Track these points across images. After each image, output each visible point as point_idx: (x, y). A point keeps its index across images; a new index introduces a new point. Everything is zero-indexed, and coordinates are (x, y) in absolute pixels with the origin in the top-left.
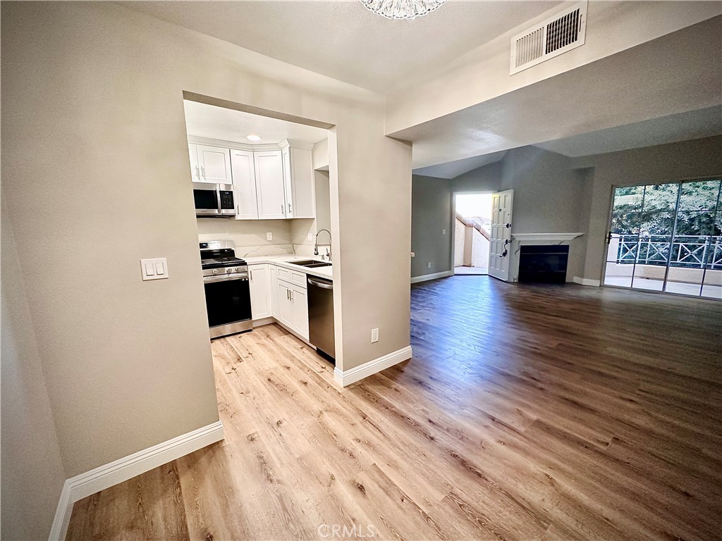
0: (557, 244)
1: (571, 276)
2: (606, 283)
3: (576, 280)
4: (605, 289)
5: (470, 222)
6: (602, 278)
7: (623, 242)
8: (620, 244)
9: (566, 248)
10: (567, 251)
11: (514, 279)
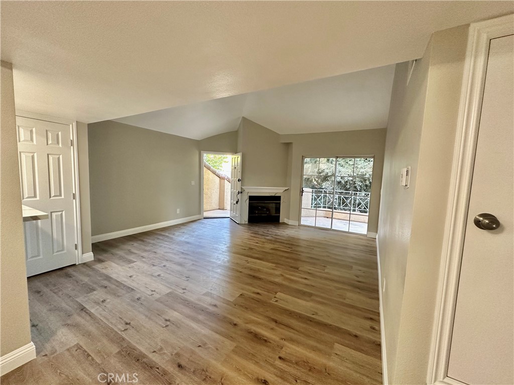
0: (273, 195)
1: (283, 219)
2: (302, 223)
3: (286, 221)
4: (301, 228)
5: (223, 176)
6: (299, 220)
7: (314, 194)
8: (312, 195)
9: (279, 198)
10: (280, 200)
11: (245, 221)
